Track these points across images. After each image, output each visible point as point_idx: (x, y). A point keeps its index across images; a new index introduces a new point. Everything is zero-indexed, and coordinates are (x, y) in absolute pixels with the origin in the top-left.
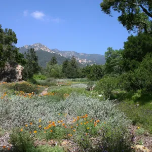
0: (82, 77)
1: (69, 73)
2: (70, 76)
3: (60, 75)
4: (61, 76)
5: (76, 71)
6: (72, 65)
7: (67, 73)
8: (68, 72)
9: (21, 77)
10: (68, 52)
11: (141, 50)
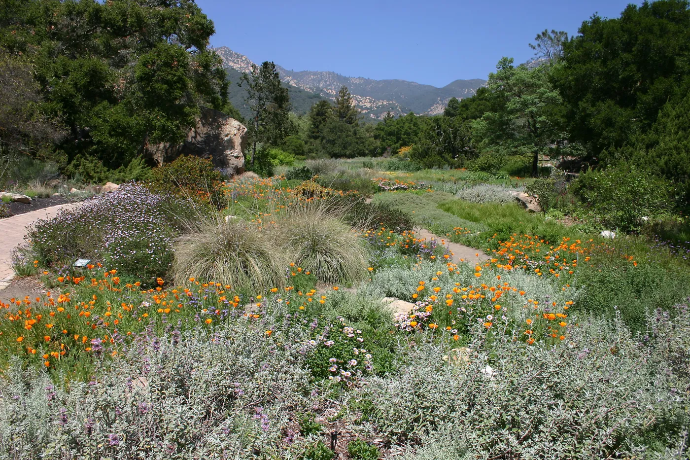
0: (374, 154)
1: (333, 142)
2: (337, 150)
3: (306, 148)
4: (311, 151)
5: (355, 133)
6: (341, 116)
7: (329, 141)
8: (331, 137)
9: (242, 160)
10: (315, 74)
11: (634, 67)
